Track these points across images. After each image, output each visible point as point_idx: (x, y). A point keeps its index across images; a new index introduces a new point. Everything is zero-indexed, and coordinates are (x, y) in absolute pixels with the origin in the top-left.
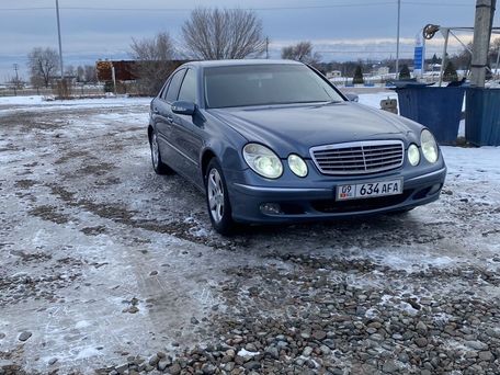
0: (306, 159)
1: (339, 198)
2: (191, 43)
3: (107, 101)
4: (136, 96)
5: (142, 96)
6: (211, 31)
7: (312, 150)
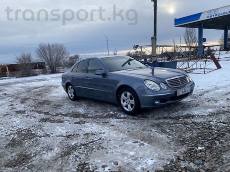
0: (165, 83)
1: (178, 95)
2: (40, 56)
3: (7, 80)
4: (19, 77)
5: (21, 77)
6: (47, 51)
7: (166, 80)
